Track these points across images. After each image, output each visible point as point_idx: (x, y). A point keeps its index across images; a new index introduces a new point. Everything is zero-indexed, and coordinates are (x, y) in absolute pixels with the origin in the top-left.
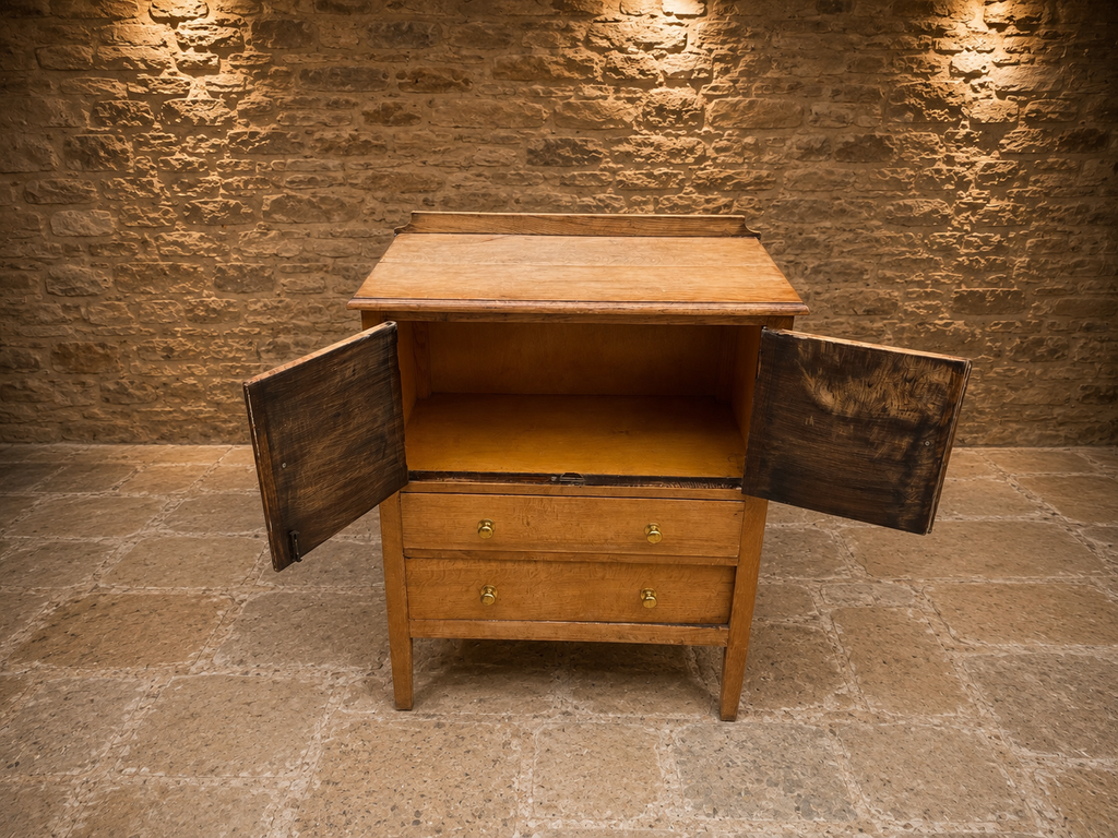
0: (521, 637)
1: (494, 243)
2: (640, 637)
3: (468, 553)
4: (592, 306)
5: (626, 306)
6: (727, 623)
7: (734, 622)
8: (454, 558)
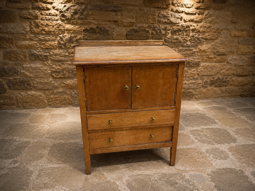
0: (119, 151)
1: (102, 48)
2: (150, 147)
3: (105, 129)
4: (137, 61)
5: (145, 61)
6: (172, 141)
7: (173, 140)
8: (102, 132)
